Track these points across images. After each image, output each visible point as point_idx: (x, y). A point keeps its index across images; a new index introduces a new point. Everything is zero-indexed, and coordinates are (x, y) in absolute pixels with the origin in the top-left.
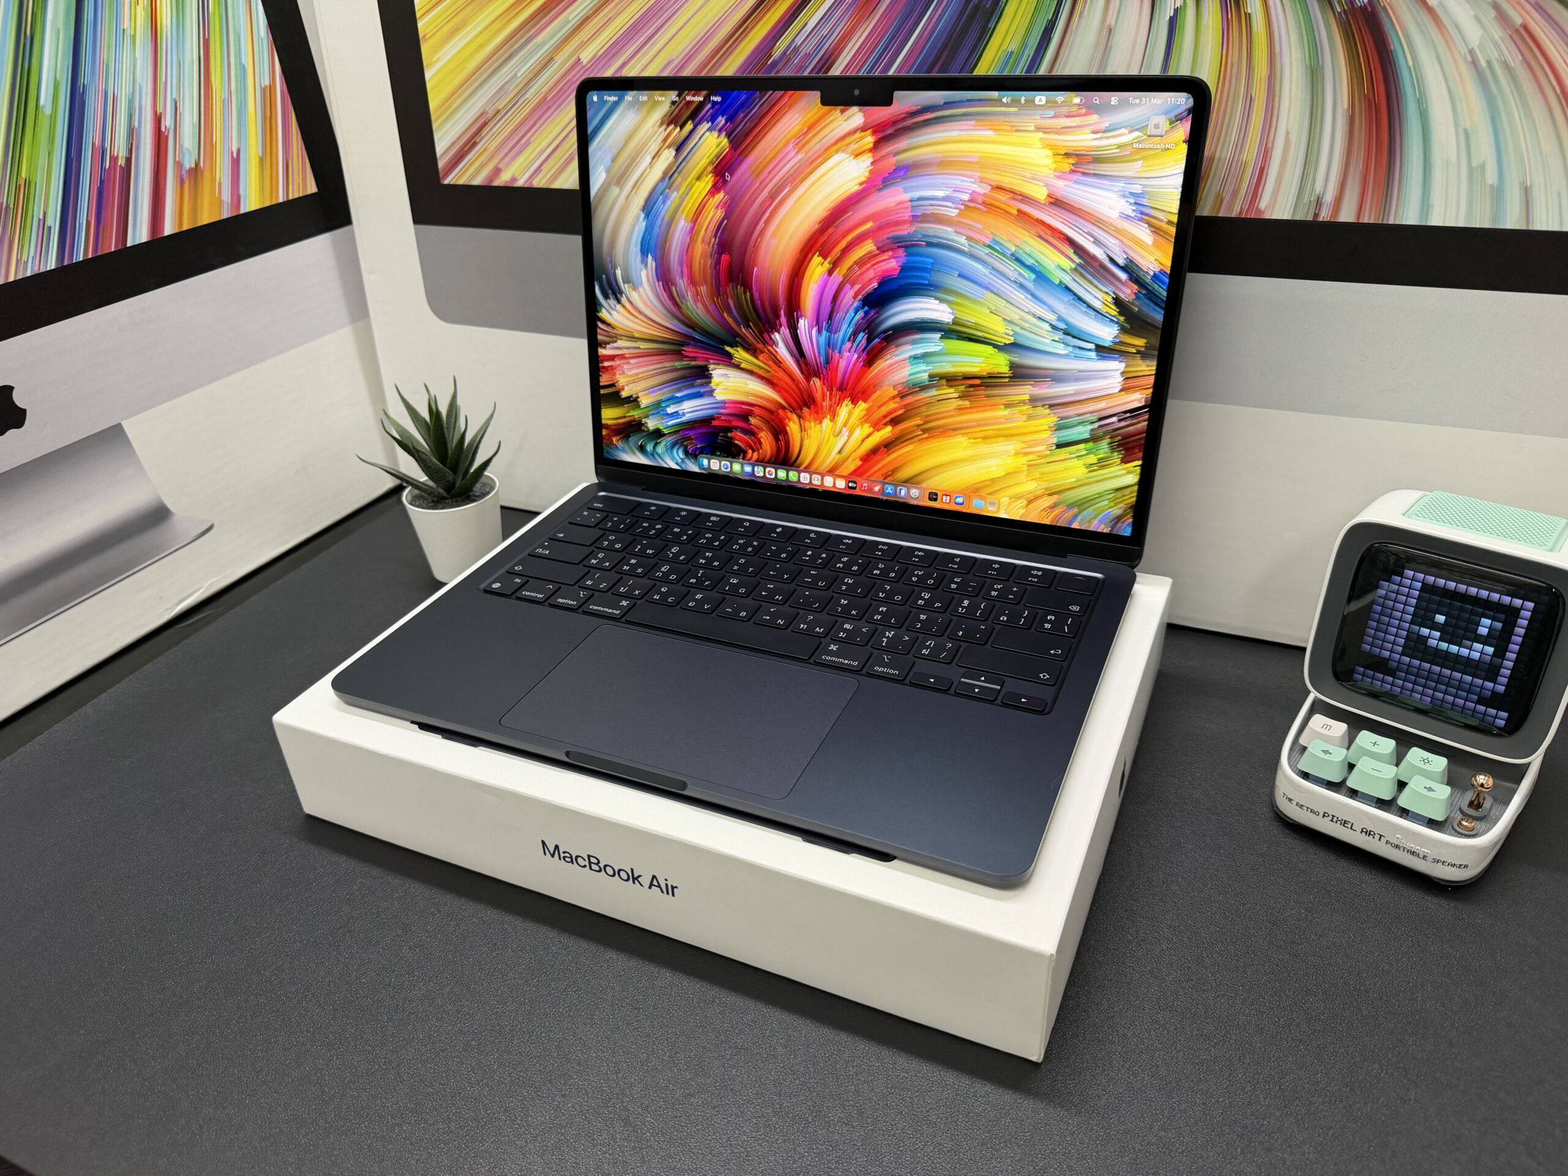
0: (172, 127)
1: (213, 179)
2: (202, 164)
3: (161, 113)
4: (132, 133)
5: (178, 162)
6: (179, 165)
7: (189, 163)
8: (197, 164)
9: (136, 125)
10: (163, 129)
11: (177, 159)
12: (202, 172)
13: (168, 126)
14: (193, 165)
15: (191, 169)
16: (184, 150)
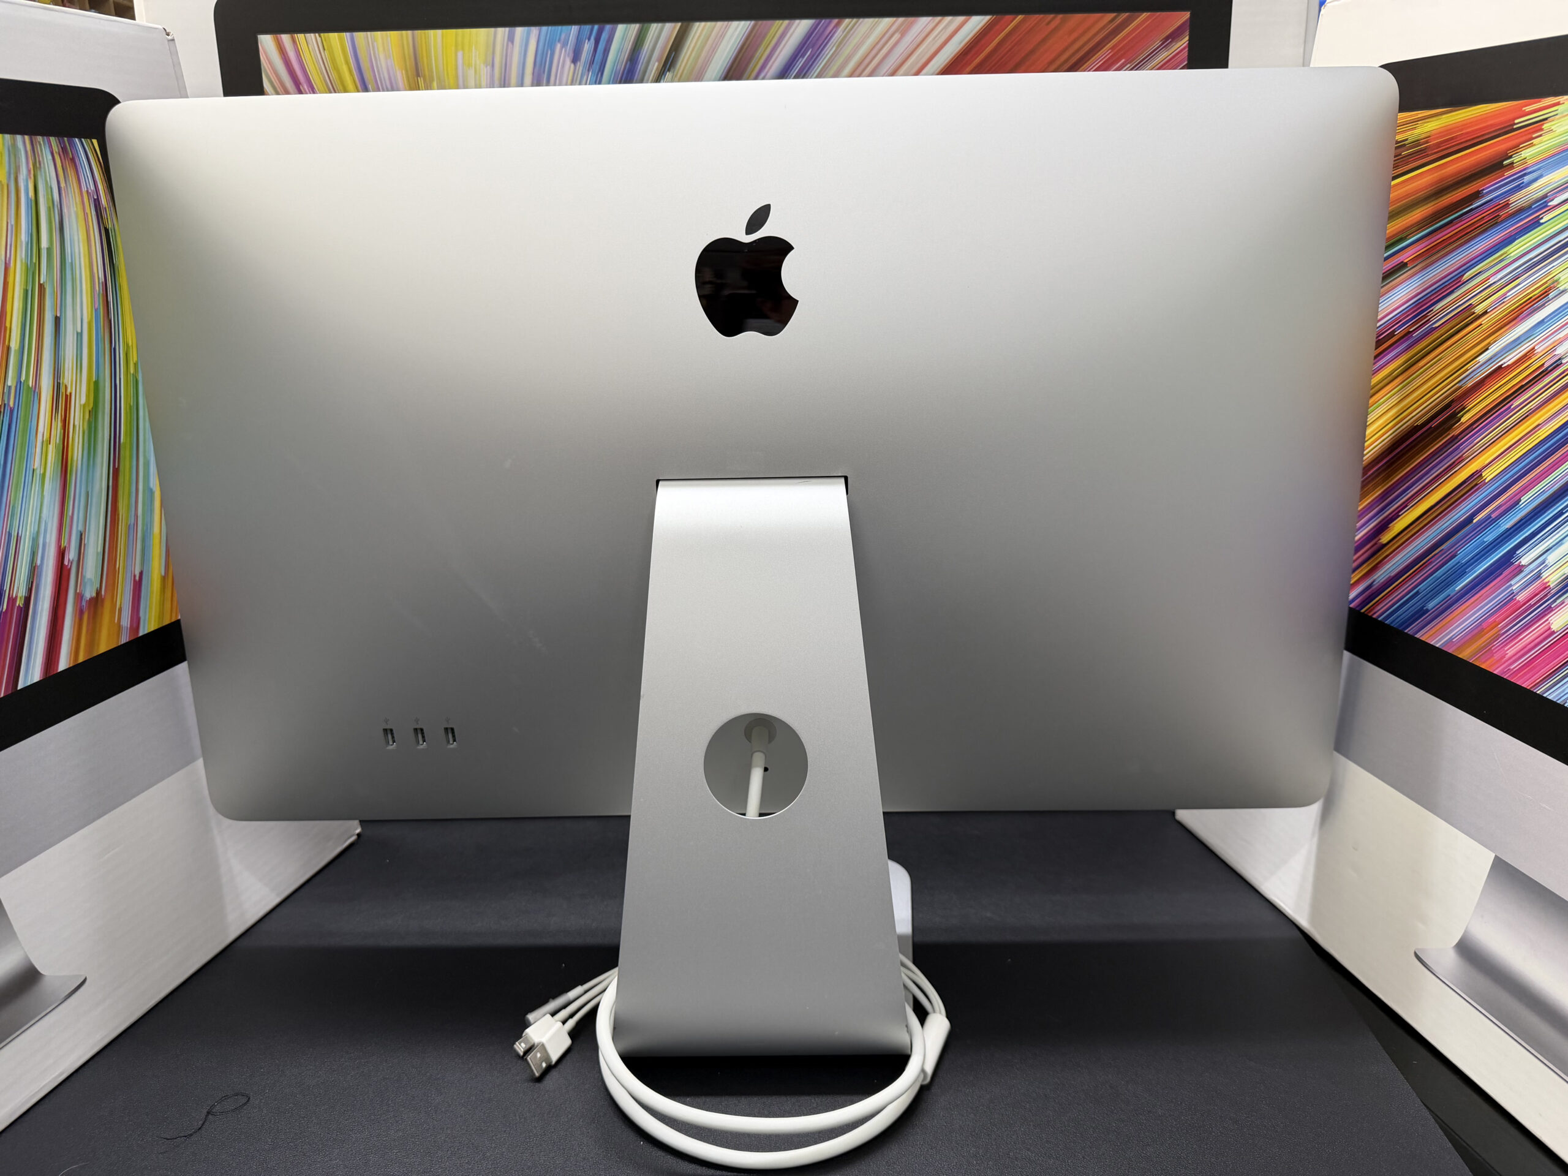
0: (76, 559)
1: (114, 604)
2: (103, 593)
3: (65, 547)
4: (34, 571)
5: (79, 594)
6: (79, 597)
7: (89, 593)
8: (98, 593)
9: (39, 562)
10: (66, 563)
11: (78, 591)
12: (103, 601)
13: (71, 559)
14: (94, 595)
15: (91, 599)
16: (86, 580)
